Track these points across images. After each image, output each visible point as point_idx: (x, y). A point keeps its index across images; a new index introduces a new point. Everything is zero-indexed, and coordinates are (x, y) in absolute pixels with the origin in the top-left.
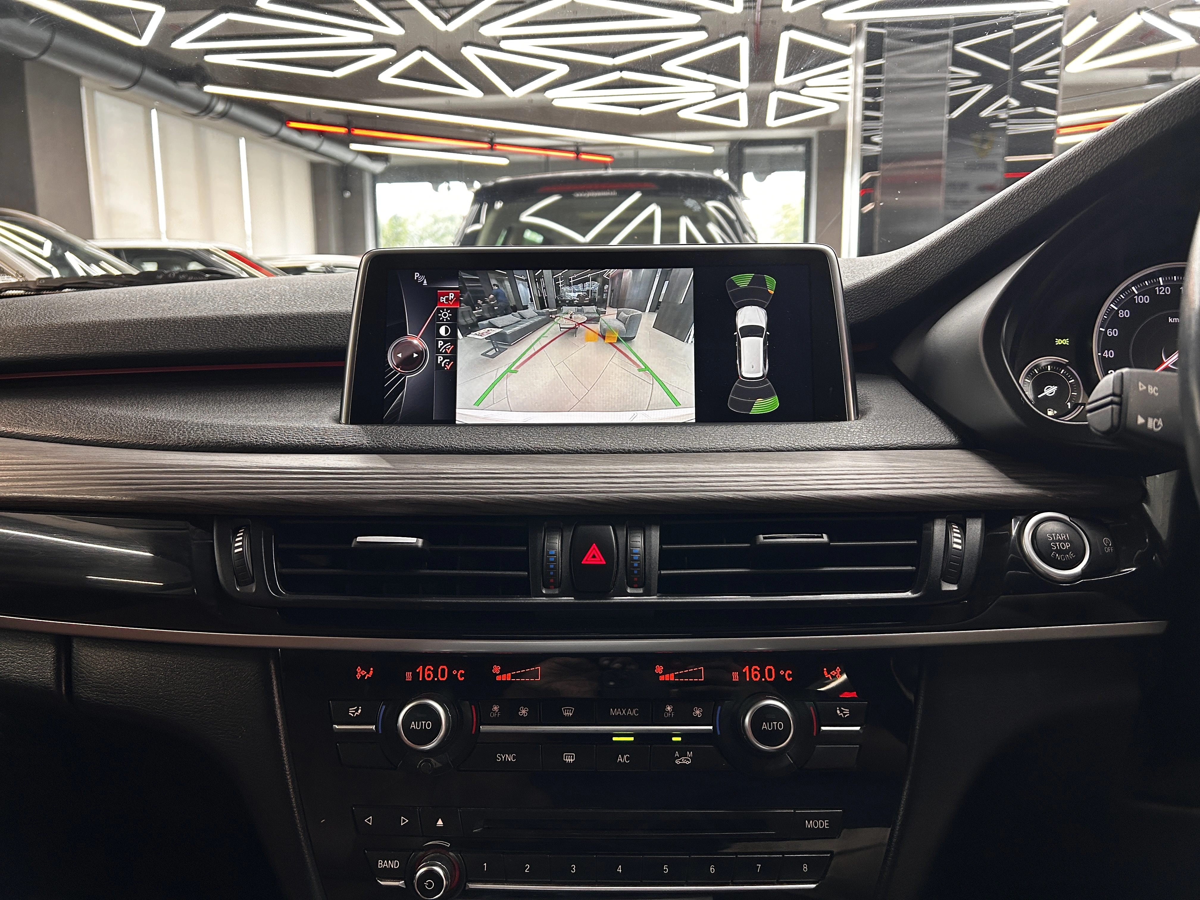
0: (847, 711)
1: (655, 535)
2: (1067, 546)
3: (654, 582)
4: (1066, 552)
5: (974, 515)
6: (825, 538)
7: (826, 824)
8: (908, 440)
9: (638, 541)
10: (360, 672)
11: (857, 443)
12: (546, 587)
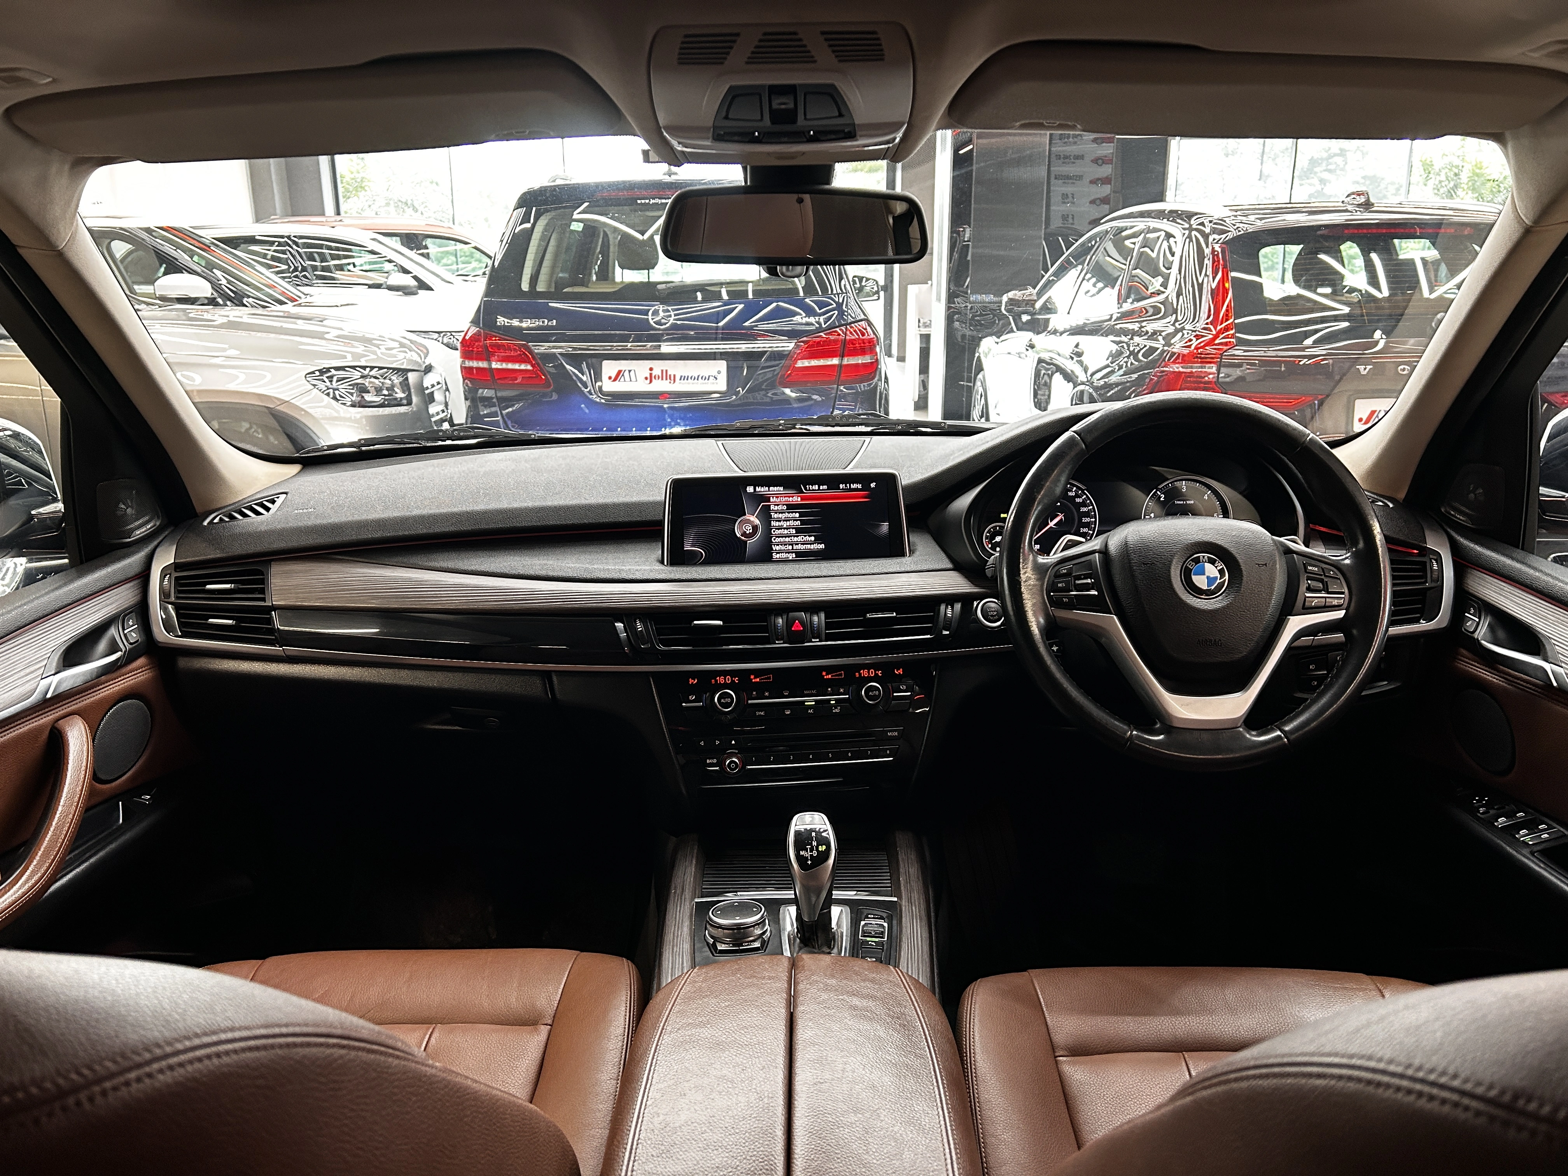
0: (905, 687)
1: (823, 615)
2: (995, 613)
3: (823, 637)
4: (995, 616)
5: (958, 601)
6: (895, 614)
7: (896, 734)
8: (931, 567)
9: (815, 618)
10: (691, 681)
11: (909, 569)
12: (778, 640)
